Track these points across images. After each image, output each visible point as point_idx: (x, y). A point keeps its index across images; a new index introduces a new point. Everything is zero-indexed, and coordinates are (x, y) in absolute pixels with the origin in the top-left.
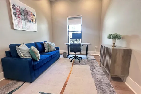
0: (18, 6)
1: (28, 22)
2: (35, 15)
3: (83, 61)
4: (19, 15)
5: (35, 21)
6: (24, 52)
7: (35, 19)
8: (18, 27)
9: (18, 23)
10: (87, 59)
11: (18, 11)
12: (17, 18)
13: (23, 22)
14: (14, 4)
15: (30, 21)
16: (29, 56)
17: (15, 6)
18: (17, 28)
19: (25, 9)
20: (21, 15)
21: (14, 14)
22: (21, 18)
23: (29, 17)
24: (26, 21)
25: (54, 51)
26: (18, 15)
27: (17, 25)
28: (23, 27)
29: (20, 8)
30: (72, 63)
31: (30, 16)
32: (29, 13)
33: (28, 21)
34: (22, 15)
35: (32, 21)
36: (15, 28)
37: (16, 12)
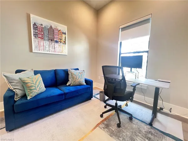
0: (40, 25)
1: (53, 43)
2: (66, 33)
3: (132, 128)
4: (41, 35)
5: (64, 41)
6: (14, 82)
7: (66, 38)
8: (38, 49)
9: (38, 45)
10: (151, 124)
11: (40, 31)
12: (37, 39)
13: (46, 43)
14: (35, 23)
15: (57, 42)
16: (20, 88)
17: (36, 25)
18: (37, 51)
19: (51, 26)
20: (43, 35)
21: (34, 34)
22: (43, 38)
23: (55, 36)
24: (51, 41)
25: (80, 85)
26: (39, 35)
27: (36, 47)
28: (46, 49)
29: (43, 27)
30: (102, 119)
31: (57, 34)
32: (56, 31)
33: (53, 41)
34: (46, 34)
35: (59, 40)
36: (33, 51)
37: (37, 31)
